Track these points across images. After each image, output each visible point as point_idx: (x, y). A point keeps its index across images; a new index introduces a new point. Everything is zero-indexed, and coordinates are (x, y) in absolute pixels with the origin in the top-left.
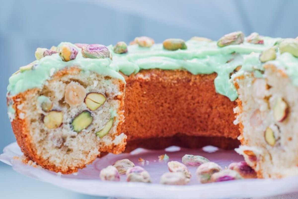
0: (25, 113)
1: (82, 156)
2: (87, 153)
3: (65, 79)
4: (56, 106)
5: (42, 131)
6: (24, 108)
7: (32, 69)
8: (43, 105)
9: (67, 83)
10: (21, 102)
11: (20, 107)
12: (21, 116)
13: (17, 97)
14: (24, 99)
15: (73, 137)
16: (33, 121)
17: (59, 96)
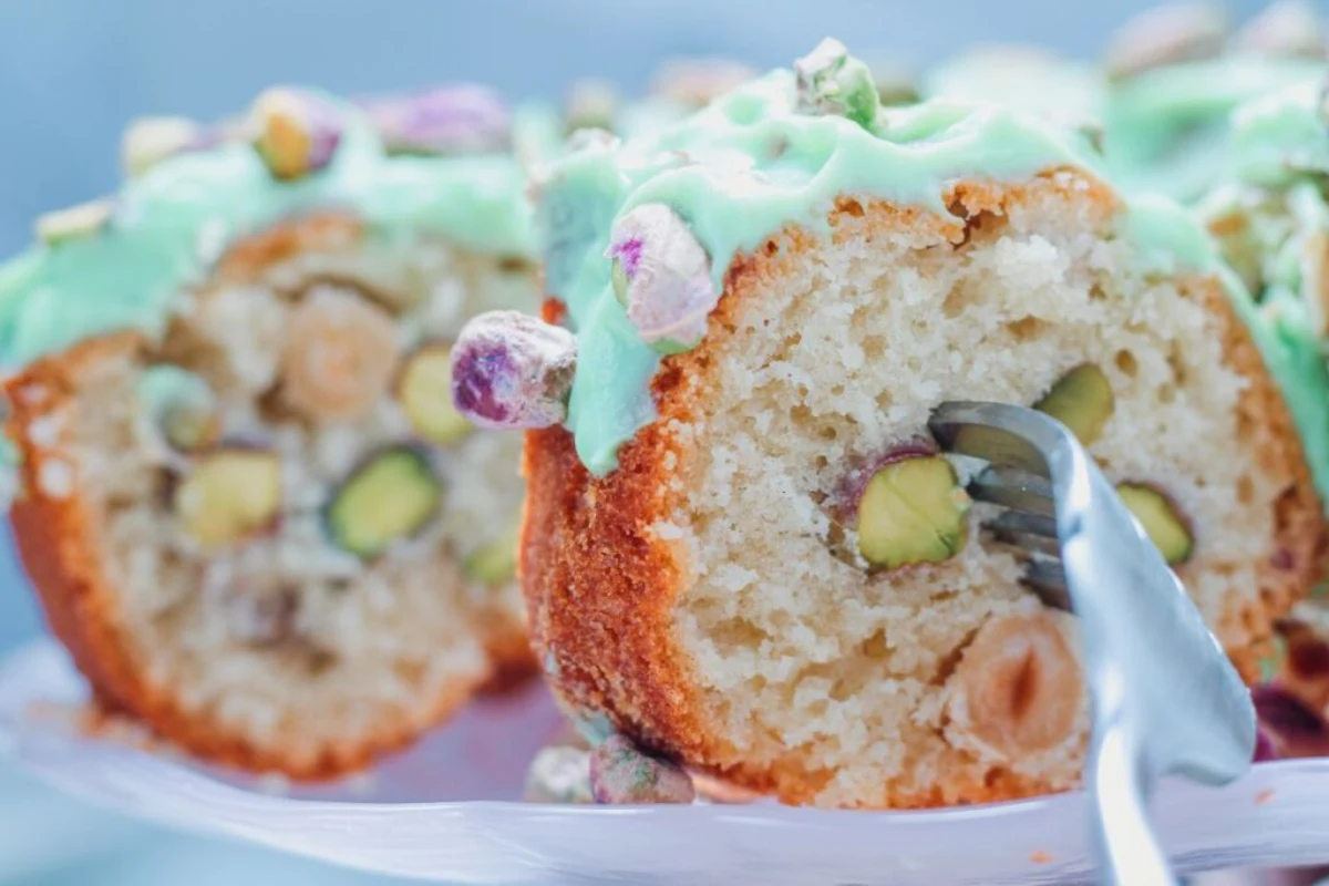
0: (72, 464)
1: (390, 689)
2: (412, 671)
3: (285, 274)
4: (241, 419)
5: (171, 558)
6: (66, 436)
7: (106, 228)
8: (169, 420)
9: (295, 296)
10: (47, 408)
11: (42, 431)
12: (55, 481)
13: (27, 379)
14: (64, 388)
15: (339, 585)
16: (117, 504)
17: (254, 370)
